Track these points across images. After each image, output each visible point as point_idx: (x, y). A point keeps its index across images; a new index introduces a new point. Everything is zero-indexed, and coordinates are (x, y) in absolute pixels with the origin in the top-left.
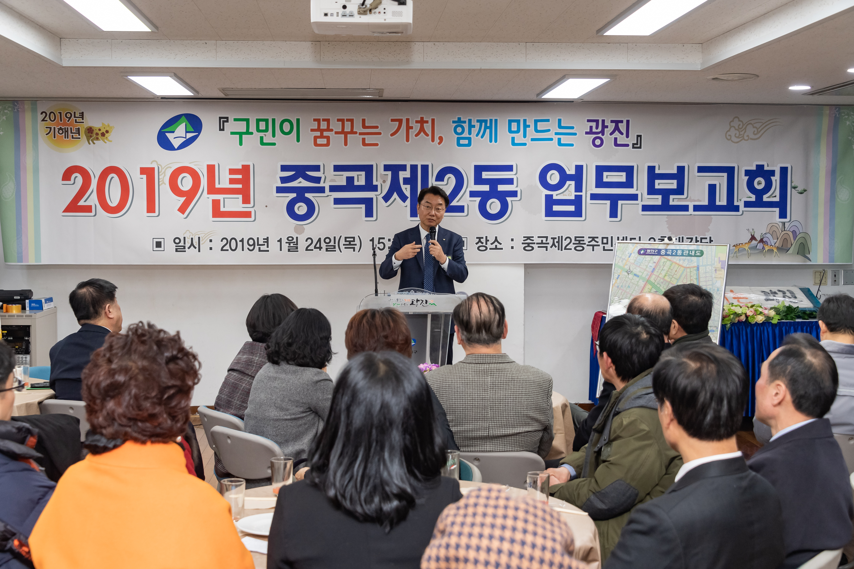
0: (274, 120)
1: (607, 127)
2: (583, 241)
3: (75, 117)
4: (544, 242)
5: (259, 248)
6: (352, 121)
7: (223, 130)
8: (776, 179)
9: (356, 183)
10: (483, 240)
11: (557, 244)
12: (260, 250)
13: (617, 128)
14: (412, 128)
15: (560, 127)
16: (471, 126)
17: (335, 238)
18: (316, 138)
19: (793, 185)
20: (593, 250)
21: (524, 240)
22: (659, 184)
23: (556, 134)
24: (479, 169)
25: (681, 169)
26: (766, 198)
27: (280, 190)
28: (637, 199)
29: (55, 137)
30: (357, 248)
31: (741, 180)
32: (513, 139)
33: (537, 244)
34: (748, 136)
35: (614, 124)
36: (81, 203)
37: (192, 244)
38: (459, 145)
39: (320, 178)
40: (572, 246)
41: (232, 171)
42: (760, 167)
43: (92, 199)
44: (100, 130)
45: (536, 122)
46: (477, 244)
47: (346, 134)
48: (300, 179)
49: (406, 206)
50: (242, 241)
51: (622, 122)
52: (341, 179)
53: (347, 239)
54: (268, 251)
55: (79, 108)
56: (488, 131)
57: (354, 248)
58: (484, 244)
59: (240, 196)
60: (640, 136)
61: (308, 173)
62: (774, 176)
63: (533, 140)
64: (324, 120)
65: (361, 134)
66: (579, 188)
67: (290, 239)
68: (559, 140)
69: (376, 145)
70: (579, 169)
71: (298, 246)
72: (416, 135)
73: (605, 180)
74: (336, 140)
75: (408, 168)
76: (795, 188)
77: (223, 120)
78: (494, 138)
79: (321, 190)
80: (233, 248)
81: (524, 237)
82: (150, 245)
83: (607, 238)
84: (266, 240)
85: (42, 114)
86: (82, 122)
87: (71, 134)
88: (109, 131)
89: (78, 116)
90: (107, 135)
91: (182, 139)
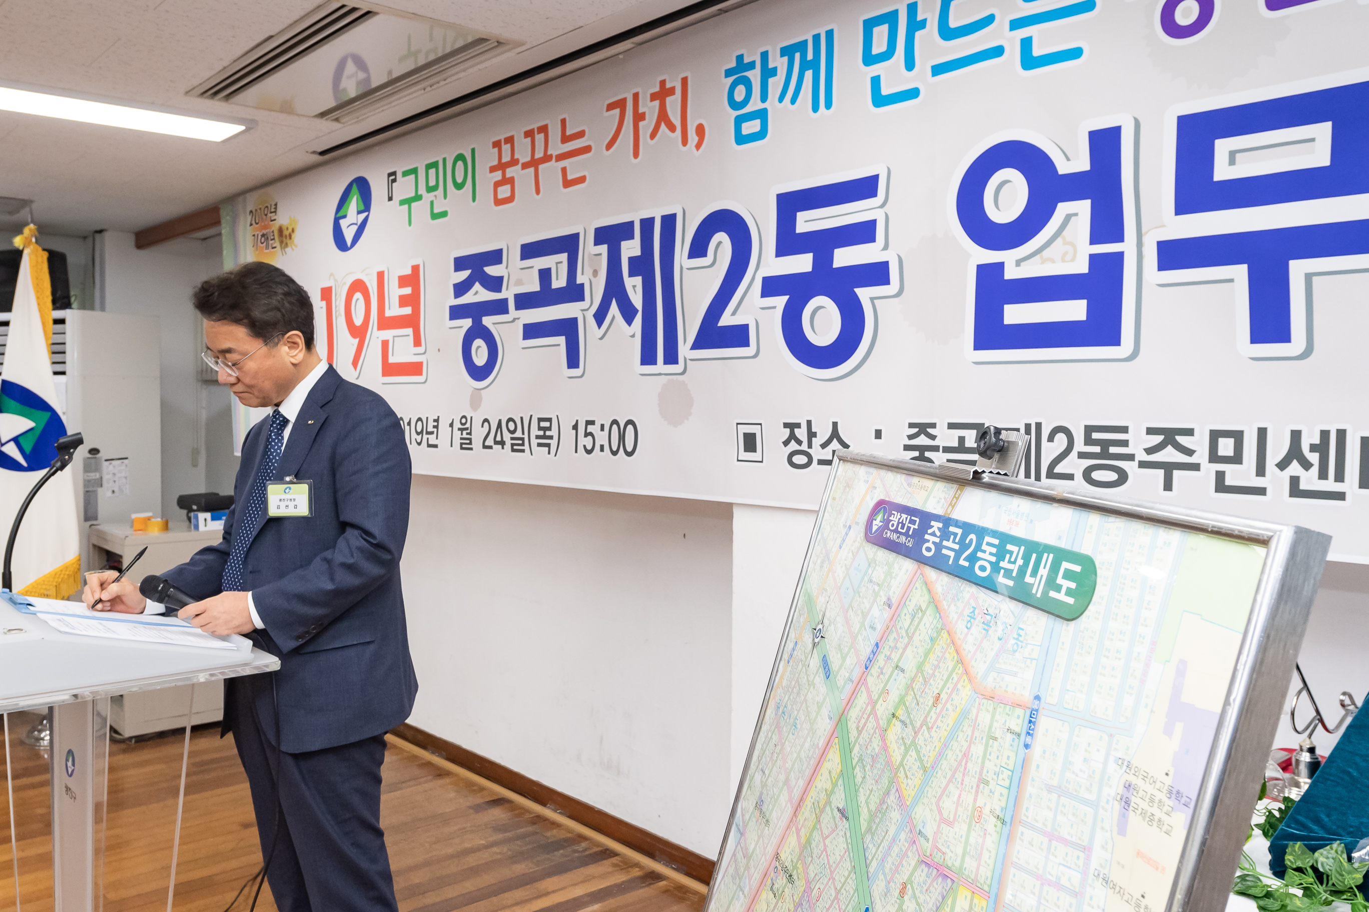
0: (444, 162)
2: (1125, 443)
5: (428, 440)
6: (545, 129)
7: (392, 198)
9: (555, 284)
10: (802, 433)
12: (428, 445)
14: (644, 116)
16: (768, 73)
17: (522, 418)
18: (496, 187)
20: (1168, 486)
21: (910, 437)
23: (1016, 24)
24: (788, 207)
27: (453, 313)
30: (554, 445)
32: (876, 82)
33: (947, 450)
38: (741, 139)
39: (502, 279)
41: (402, 281)
44: (287, 229)
46: (786, 443)
47: (537, 165)
48: (477, 285)
49: (633, 336)
50: (410, 424)
52: (532, 277)
53: (541, 424)
54: (437, 446)
56: (809, 74)
57: (550, 447)
58: (804, 447)
59: (410, 332)
61: (487, 269)
63: (938, 70)
64: (506, 141)
65: (560, 158)
66: (1106, 225)
67: (464, 421)
68: (1027, 44)
69: (584, 179)
70: (1105, 144)
71: (473, 437)
72: (653, 136)
74: (524, 183)
75: (637, 230)
77: (392, 179)
78: (824, 95)
79: (504, 307)
81: (911, 425)
83: (1238, 436)
84: (436, 424)
85: (250, 214)
86: (275, 220)
87: (271, 242)
88: (295, 230)
89: (273, 210)
90: (293, 236)
91: (354, 228)
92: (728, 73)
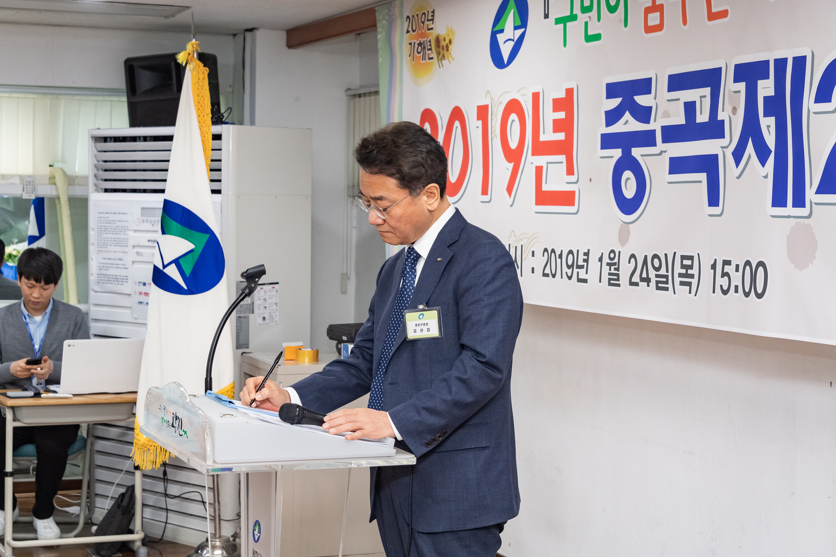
5: (578, 274)
7: (548, 16)
9: (699, 118)
12: (578, 279)
17: (666, 255)
18: (647, 12)
27: (604, 141)
30: (695, 284)
39: (650, 110)
41: (556, 104)
44: (445, 40)
48: (627, 114)
49: (766, 177)
50: (562, 256)
52: (678, 109)
53: (684, 262)
54: (586, 281)
55: (432, 3)
57: (691, 285)
59: (563, 159)
61: (636, 98)
67: (612, 255)
69: (727, 13)
71: (620, 272)
75: (771, 70)
79: (652, 139)
80: (554, 271)
84: (586, 257)
85: (407, 21)
86: (432, 29)
87: (428, 52)
88: (452, 41)
89: (430, 18)
90: (450, 47)
91: (511, 44)
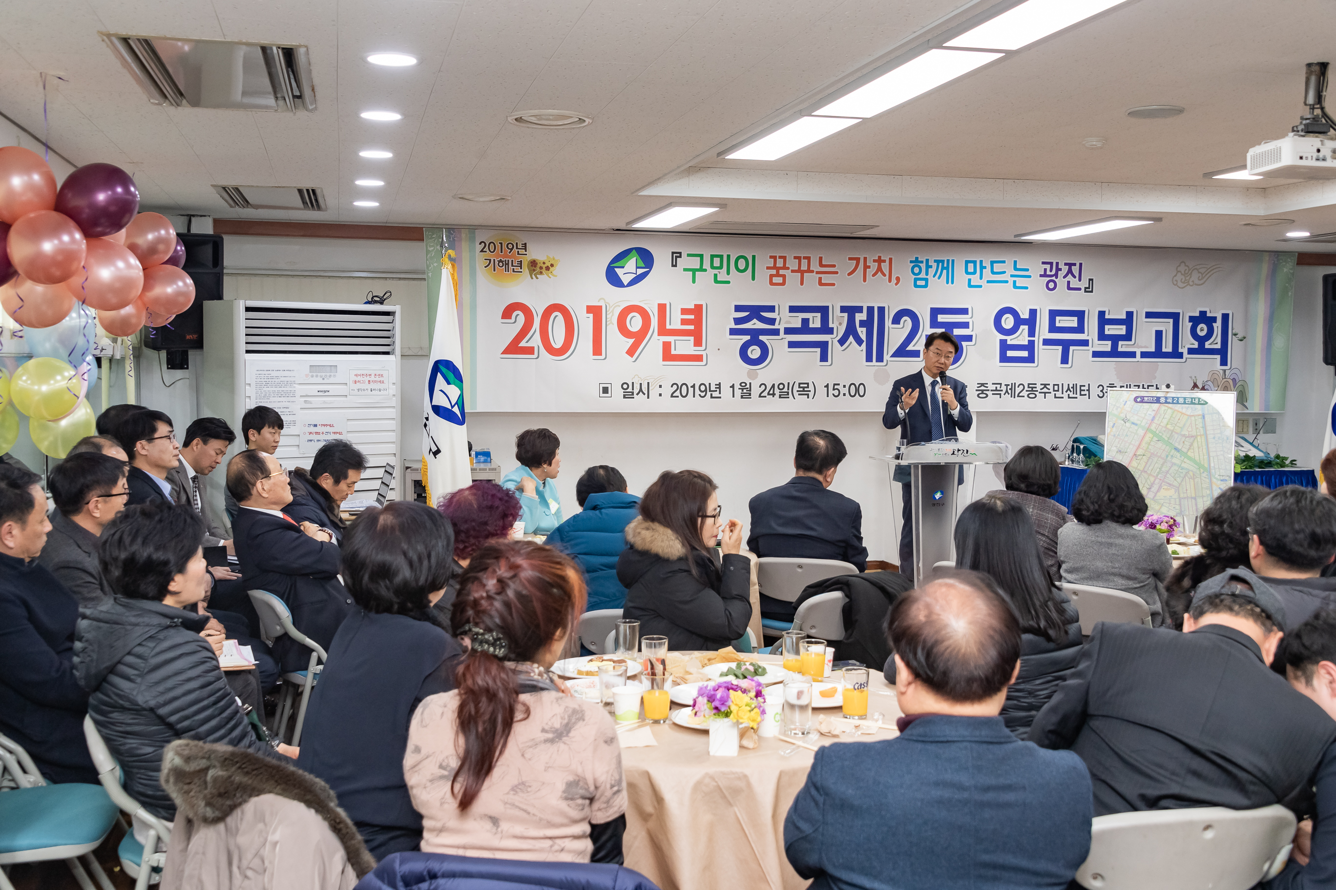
0: (729, 256)
1: (1061, 270)
2: (1036, 388)
3: (517, 248)
4: (998, 389)
5: (711, 394)
6: (808, 258)
7: (676, 266)
8: (1218, 326)
9: (811, 325)
11: (1010, 391)
12: (712, 397)
13: (1070, 271)
14: (869, 267)
15: (1016, 269)
16: (928, 267)
17: (789, 383)
18: (771, 276)
19: (1234, 332)
20: (1046, 398)
21: (978, 387)
22: (1109, 329)
23: (1012, 276)
24: (935, 312)
25: (1130, 315)
26: (1207, 345)
27: (733, 332)
28: (1088, 345)
29: (494, 270)
30: (811, 394)
31: (1186, 326)
32: (970, 280)
33: (992, 391)
34: (1193, 281)
35: (1067, 267)
36: (523, 344)
37: (641, 390)
38: (916, 286)
39: (775, 319)
40: (1025, 393)
41: (684, 311)
42: (1203, 313)
43: (534, 340)
44: (544, 263)
45: (992, 263)
47: (802, 273)
48: (755, 321)
49: (862, 351)
50: (693, 386)
51: (1075, 264)
52: (796, 321)
53: (801, 385)
54: (720, 397)
55: (521, 238)
56: (945, 272)
57: (808, 395)
59: (692, 338)
60: (1092, 280)
61: (763, 314)
62: (1216, 322)
63: (988, 282)
64: (780, 257)
65: (818, 273)
66: (1032, 333)
67: (743, 384)
68: (1015, 282)
69: (833, 285)
70: (1033, 313)
71: (752, 392)
72: (874, 275)
73: (1058, 325)
74: (793, 279)
75: (865, 310)
76: (1235, 335)
77: (676, 256)
78: (950, 279)
79: (776, 332)
80: (684, 394)
81: (978, 384)
82: (596, 391)
83: (1058, 385)
84: (718, 386)
85: (480, 244)
86: (524, 254)
87: (512, 267)
88: (555, 265)
89: (520, 247)
90: (552, 269)
91: (633, 276)
92: (911, 262)
